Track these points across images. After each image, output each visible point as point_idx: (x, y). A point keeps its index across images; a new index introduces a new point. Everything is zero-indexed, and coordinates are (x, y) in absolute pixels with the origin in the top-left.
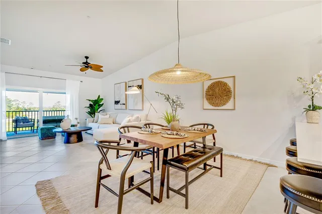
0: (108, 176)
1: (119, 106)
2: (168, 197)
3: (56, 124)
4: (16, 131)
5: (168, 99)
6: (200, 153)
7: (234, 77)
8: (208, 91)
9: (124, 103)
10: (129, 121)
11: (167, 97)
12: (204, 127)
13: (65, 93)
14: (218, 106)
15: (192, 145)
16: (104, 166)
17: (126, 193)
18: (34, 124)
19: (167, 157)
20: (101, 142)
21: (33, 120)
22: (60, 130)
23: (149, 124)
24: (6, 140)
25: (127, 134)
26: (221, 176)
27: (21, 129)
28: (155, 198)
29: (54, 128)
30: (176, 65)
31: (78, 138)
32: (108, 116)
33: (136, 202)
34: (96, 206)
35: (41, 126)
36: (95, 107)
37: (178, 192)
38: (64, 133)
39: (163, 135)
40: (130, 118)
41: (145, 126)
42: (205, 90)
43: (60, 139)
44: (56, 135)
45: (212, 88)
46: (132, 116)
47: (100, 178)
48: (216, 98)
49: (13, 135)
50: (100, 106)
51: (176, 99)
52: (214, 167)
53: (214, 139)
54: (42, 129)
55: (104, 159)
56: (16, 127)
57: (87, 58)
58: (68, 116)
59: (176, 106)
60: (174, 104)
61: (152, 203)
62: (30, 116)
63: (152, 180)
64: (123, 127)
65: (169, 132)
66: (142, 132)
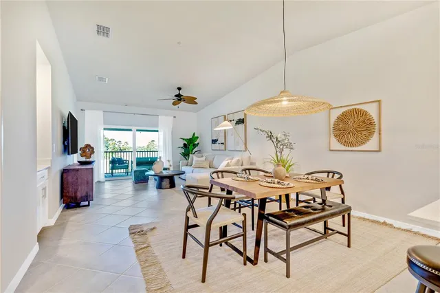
0: (196, 226)
1: (216, 146)
2: (266, 260)
3: (148, 167)
4: (112, 173)
5: (271, 137)
6: (313, 210)
7: (379, 101)
8: (336, 124)
9: (223, 142)
10: (228, 165)
11: (270, 134)
12: (328, 177)
13: (157, 131)
14: (352, 145)
15: (310, 200)
16: (190, 214)
17: (212, 245)
18: (128, 166)
19: (264, 210)
20: (189, 187)
21: (127, 162)
22: (152, 173)
23: (249, 170)
24: (104, 182)
25: (221, 181)
26: (349, 246)
27: (117, 171)
28: (248, 259)
29: (147, 171)
30: (282, 92)
31: (170, 183)
32: (203, 158)
33: (227, 260)
34: (184, 257)
35: (135, 168)
36: (189, 147)
37: (278, 255)
38: (156, 177)
39: (261, 183)
40: (229, 161)
41: (244, 172)
42: (332, 123)
43: (152, 183)
44: (148, 179)
45: (342, 119)
46: (232, 159)
47: (188, 227)
48: (349, 133)
49: (110, 177)
50: (195, 146)
51: (283, 137)
52: (338, 232)
53: (343, 193)
54: (135, 171)
55: (191, 207)
56: (112, 168)
57: (179, 89)
58: (160, 157)
59: (281, 147)
60: (279, 145)
61: (245, 264)
62: (124, 156)
63: (244, 236)
64: (217, 172)
65: (269, 180)
66: (237, 179)
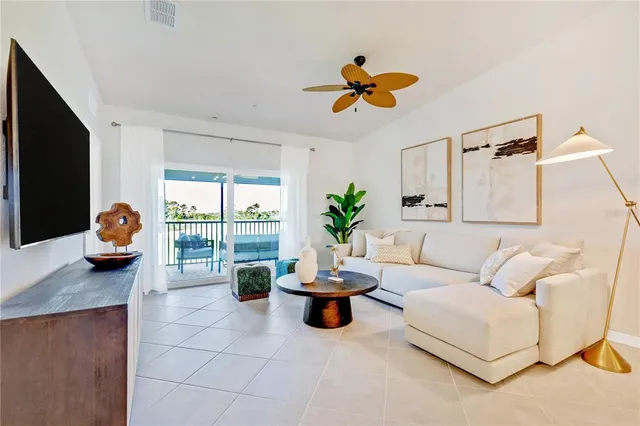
1: (419, 211)
4: (181, 266)
18: (212, 253)
21: (209, 244)
24: (165, 293)
44: (269, 289)
50: (357, 210)
56: (181, 258)
62: (203, 233)
